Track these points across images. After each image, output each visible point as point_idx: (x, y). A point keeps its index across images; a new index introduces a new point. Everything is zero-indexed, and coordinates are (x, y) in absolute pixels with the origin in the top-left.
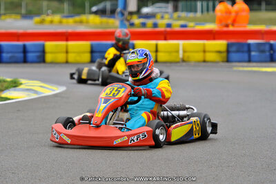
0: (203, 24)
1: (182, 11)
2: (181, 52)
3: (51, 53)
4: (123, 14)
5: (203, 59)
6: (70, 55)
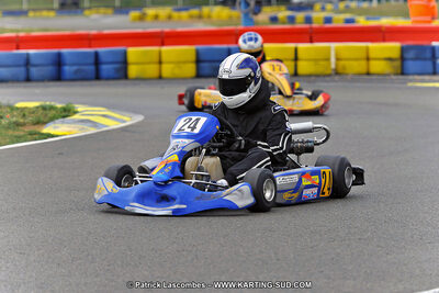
2: (333, 60)
3: (137, 64)
5: (365, 71)
6: (164, 66)
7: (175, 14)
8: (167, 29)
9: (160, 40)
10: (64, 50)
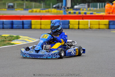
0: (100, 13)
1: (91, 7)
2: (89, 24)
3: (34, 25)
4: (65, 8)
5: (98, 28)
6: (42, 25)
7: (42, 11)
8: (42, 15)
9: (40, 18)
10: (13, 20)
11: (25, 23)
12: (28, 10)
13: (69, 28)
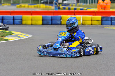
0: (90, 9)
1: (81, 3)
3: (25, 20)
4: (56, 4)
5: (91, 24)
6: (33, 21)
8: (33, 10)
10: (4, 16)
11: (15, 18)
12: (15, 5)
13: (61, 24)
